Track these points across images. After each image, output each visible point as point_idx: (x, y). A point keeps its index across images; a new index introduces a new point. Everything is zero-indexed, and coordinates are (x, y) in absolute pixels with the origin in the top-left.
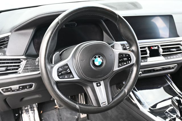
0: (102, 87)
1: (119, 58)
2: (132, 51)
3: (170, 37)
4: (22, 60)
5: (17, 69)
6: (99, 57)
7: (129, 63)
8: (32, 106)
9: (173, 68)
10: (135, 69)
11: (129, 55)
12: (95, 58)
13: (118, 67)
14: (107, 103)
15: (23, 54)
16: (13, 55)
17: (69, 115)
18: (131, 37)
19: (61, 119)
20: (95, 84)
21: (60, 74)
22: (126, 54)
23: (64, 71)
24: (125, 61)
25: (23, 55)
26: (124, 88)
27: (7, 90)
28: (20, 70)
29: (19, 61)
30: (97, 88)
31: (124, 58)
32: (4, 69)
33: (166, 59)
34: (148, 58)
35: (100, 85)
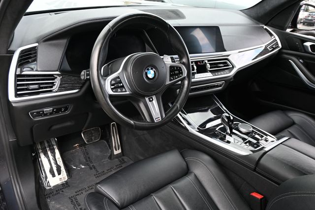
0: (155, 102)
1: (171, 71)
2: (183, 63)
3: (216, 51)
4: (55, 76)
5: (52, 87)
6: (152, 69)
7: (180, 76)
8: (51, 144)
9: (220, 86)
10: (186, 82)
11: (180, 67)
12: (148, 70)
13: (170, 81)
14: (160, 118)
15: (56, 69)
16: (47, 70)
17: (98, 153)
18: (182, 49)
19: (89, 158)
20: (147, 99)
21: (113, 87)
22: (177, 67)
23: (117, 84)
24: (177, 75)
25: (57, 71)
26: (176, 103)
27: (39, 114)
28: (55, 88)
29: (52, 77)
30: (149, 104)
31: (175, 71)
32: (36, 86)
33: (214, 76)
34: (196, 75)
35: (153, 100)
